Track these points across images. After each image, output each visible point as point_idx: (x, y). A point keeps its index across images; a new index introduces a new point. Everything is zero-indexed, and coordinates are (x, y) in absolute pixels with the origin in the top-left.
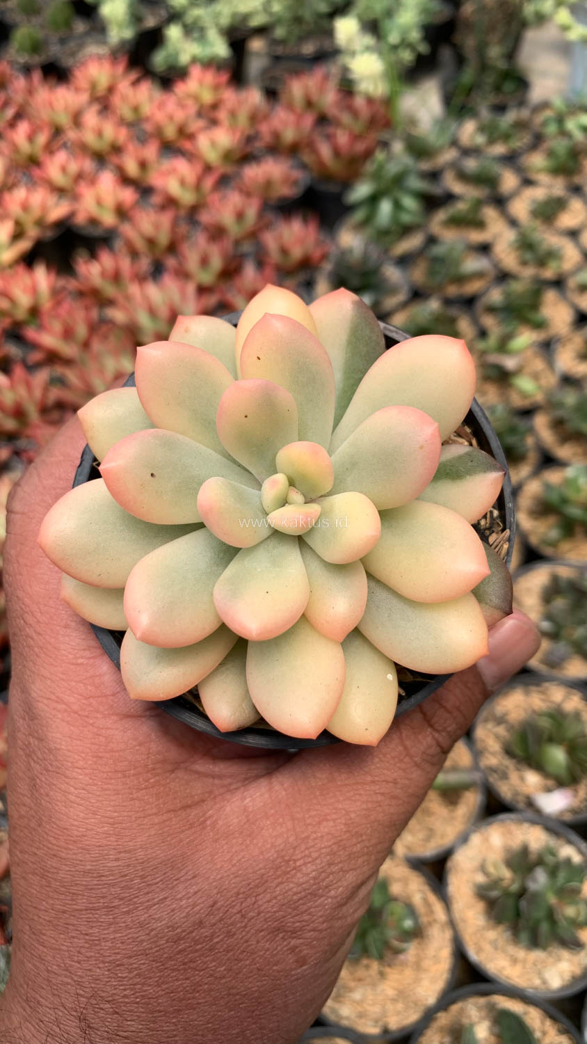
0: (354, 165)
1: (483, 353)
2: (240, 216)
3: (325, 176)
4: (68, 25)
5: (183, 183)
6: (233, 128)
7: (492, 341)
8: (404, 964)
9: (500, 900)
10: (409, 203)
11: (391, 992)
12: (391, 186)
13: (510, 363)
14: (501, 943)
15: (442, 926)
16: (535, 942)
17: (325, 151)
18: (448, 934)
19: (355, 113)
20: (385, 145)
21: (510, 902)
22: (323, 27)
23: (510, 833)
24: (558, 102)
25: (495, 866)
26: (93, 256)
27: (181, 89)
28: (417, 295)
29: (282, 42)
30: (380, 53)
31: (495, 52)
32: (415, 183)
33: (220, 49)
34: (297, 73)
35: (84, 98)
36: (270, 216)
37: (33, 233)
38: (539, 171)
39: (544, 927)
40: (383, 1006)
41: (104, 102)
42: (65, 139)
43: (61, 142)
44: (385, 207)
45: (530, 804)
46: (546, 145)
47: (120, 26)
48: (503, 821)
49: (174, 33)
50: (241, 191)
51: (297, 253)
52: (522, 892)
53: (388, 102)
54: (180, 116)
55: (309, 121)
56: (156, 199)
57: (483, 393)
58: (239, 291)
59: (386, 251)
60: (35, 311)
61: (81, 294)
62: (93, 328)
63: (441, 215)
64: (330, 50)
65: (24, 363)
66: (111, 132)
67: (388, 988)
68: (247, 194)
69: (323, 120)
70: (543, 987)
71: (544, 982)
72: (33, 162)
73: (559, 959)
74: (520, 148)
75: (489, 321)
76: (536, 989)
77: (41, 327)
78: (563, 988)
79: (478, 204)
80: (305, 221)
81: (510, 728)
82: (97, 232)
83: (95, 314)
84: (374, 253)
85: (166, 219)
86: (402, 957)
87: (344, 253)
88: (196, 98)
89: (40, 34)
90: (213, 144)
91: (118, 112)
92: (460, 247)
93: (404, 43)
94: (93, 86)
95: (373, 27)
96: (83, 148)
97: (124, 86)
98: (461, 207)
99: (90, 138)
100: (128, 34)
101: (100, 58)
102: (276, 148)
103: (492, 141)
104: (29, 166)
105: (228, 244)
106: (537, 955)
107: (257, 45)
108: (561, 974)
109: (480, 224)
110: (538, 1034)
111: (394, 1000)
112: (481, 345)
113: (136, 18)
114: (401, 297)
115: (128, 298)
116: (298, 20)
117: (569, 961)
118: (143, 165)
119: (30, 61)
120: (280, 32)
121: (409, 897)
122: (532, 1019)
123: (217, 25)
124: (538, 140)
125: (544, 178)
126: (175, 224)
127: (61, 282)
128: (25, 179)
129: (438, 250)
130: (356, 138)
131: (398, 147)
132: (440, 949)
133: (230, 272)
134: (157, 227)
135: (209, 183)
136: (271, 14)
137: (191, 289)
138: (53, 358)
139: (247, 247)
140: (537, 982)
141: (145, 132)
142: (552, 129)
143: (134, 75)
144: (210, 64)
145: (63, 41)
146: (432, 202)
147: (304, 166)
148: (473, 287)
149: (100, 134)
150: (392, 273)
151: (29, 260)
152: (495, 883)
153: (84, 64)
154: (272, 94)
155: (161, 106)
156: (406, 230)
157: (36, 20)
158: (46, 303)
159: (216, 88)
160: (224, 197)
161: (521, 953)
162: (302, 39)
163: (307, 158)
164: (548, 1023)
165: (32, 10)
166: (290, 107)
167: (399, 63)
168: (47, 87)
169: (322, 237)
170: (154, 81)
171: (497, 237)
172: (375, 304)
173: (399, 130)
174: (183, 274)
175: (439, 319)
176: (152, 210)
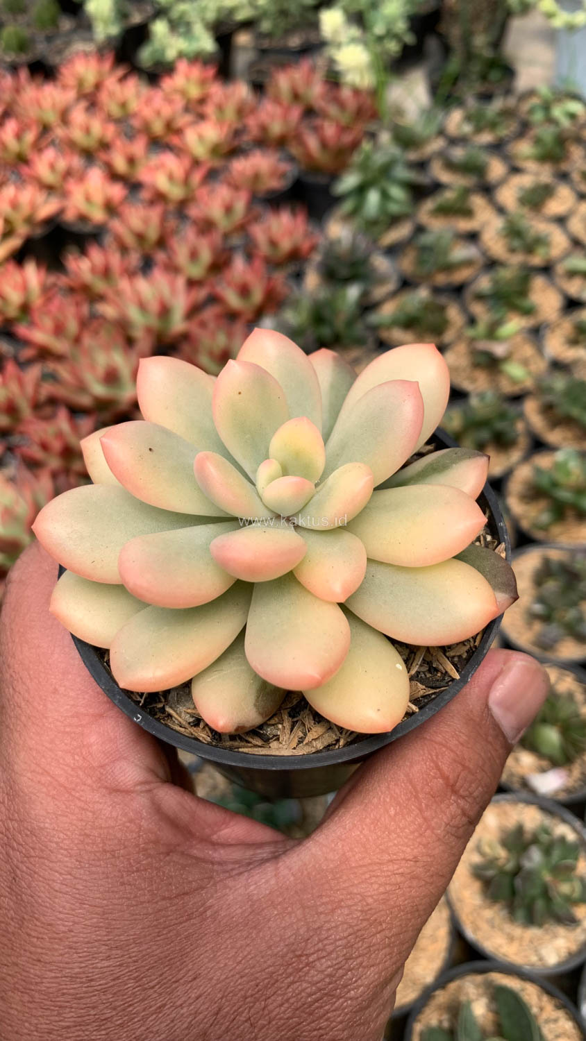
0: (341, 156)
1: (472, 340)
2: (228, 209)
3: (313, 168)
4: (54, 23)
5: (171, 178)
6: (220, 122)
9: (497, 879)
10: (397, 192)
12: (378, 177)
13: (499, 350)
14: (497, 921)
16: (531, 920)
17: (312, 143)
18: (445, 914)
19: (341, 105)
20: (373, 136)
21: (506, 881)
22: (309, 19)
23: (505, 813)
24: (544, 90)
25: (490, 846)
26: (83, 252)
27: (167, 84)
28: (406, 284)
29: (269, 35)
30: (366, 44)
31: (480, 41)
32: (402, 173)
33: (207, 44)
34: (283, 66)
35: (71, 95)
36: (259, 209)
37: (23, 230)
38: (527, 158)
39: (540, 905)
41: (91, 99)
42: (53, 136)
43: (50, 139)
44: (373, 198)
45: (525, 784)
46: (532, 133)
47: (106, 23)
48: (498, 802)
49: (160, 28)
50: (229, 185)
51: (286, 245)
52: (518, 870)
53: (375, 93)
54: (167, 111)
55: (296, 113)
56: (145, 195)
57: (473, 380)
58: (229, 284)
59: (375, 241)
60: (25, 308)
61: (72, 290)
62: (84, 324)
63: (429, 205)
64: (318, 42)
65: (16, 360)
66: (98, 128)
68: (236, 187)
69: (310, 112)
70: (539, 963)
71: (541, 959)
72: (22, 160)
73: (555, 936)
74: (507, 136)
75: (478, 309)
76: (533, 965)
77: (32, 324)
78: (559, 964)
79: (466, 192)
80: (294, 213)
82: (87, 229)
83: (85, 309)
84: (363, 244)
85: (155, 214)
87: (333, 244)
88: (183, 93)
89: (26, 33)
90: (201, 138)
91: (106, 109)
92: (448, 236)
93: (390, 34)
94: (80, 83)
95: (358, 19)
96: (71, 145)
97: (111, 83)
98: (449, 196)
99: (77, 135)
100: (115, 30)
101: (86, 55)
102: (263, 142)
103: (478, 130)
104: (18, 164)
105: (217, 237)
106: (534, 932)
107: (243, 39)
108: (558, 950)
109: (468, 213)
110: (535, 1010)
112: (470, 333)
113: (122, 15)
114: (390, 286)
115: (118, 293)
116: (283, 13)
117: (566, 937)
118: (131, 161)
119: (16, 60)
120: (266, 26)
122: (529, 995)
123: (203, 19)
124: (525, 128)
125: (531, 166)
126: (164, 219)
127: (52, 279)
128: (13, 177)
129: (426, 239)
130: (343, 129)
131: (385, 137)
132: (438, 928)
133: (219, 265)
134: (146, 221)
135: (197, 177)
136: (256, 7)
137: (181, 282)
138: (44, 354)
139: (236, 240)
140: (534, 959)
141: (132, 127)
142: (538, 116)
143: (120, 72)
144: (197, 58)
146: (419, 192)
147: (292, 159)
148: (461, 275)
149: (87, 131)
150: (381, 263)
151: (19, 257)
152: (491, 862)
153: (71, 61)
154: (259, 88)
156: (394, 220)
157: (22, 19)
158: (37, 300)
159: (203, 82)
160: (212, 191)
161: (517, 931)
162: (288, 32)
163: (295, 150)
164: (545, 998)
165: (18, 9)
166: (277, 100)
167: (386, 52)
168: (33, 86)
169: (310, 229)
170: (140, 78)
171: (484, 225)
172: (365, 294)
173: (386, 121)
174: (172, 269)
175: (428, 307)
176: (140, 206)
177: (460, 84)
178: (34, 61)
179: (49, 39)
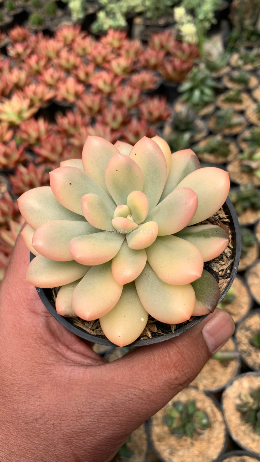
0: (182, 74)
1: (241, 160)
2: (130, 97)
3: (169, 79)
4: (54, 12)
5: (105, 82)
6: (128, 58)
7: (246, 154)
8: (202, 440)
9: (248, 412)
10: (208, 91)
11: (196, 452)
12: (199, 84)
13: (254, 165)
14: (247, 432)
15: (221, 423)
17: (169, 68)
18: (223, 427)
19: (183, 51)
20: (196, 65)
21: (253, 414)
22: (169, 11)
23: (252, 381)
25: (245, 396)
26: (64, 115)
27: (104, 40)
28: (211, 133)
29: (150, 19)
30: (195, 24)
31: (248, 23)
32: (210, 83)
33: (122, 22)
34: (156, 33)
35: (61, 44)
36: (144, 97)
37: (38, 105)
40: (193, 459)
41: (70, 46)
42: (53, 63)
43: (51, 64)
44: (197, 93)
47: (78, 13)
48: (249, 375)
49: (101, 15)
50: (131, 86)
51: (156, 114)
52: (259, 409)
53: (199, 45)
54: (104, 52)
55: (162, 54)
56: (93, 90)
57: (242, 179)
58: (130, 131)
59: (197, 113)
60: (38, 140)
61: (59, 132)
62: (64, 147)
63: (222, 97)
64: (173, 22)
65: (34, 162)
66: (73, 60)
67: (195, 451)
68: (134, 88)
69: (168, 54)
72: (39, 73)
74: (259, 66)
75: (244, 146)
77: (41, 147)
79: (239, 92)
80: (160, 99)
81: (253, 333)
82: (66, 105)
83: (65, 141)
84: (192, 114)
85: (97, 99)
86: (202, 436)
87: (177, 115)
88: (111, 44)
89: (42, 17)
90: (119, 65)
91: (76, 51)
92: (231, 112)
93: (206, 19)
94: (65, 39)
95: (192, 12)
96: (60, 67)
97: (79, 39)
98: (231, 93)
99: (63, 62)
100: (81, 16)
101: (68, 27)
102: (147, 67)
103: (246, 63)
105: (125, 110)
107: (138, 20)
109: (240, 102)
111: (198, 456)
112: (240, 156)
113: (84, 9)
114: (203, 134)
115: (80, 134)
116: (157, 9)
118: (87, 74)
119: (37, 29)
121: (205, 409)
123: (121, 11)
126: (101, 100)
127: (51, 127)
128: (35, 81)
129: (220, 113)
130: (183, 62)
132: (220, 433)
133: (126, 123)
134: (93, 102)
135: (116, 82)
136: (145, 6)
137: (108, 130)
138: (46, 160)
139: (133, 112)
141: (88, 59)
143: (83, 35)
144: (117, 29)
146: (218, 91)
147: (159, 75)
148: (236, 130)
149: (68, 61)
150: (200, 123)
151: (36, 117)
153: (61, 29)
154: (145, 42)
155: (95, 48)
156: (206, 104)
157: (39, 10)
158: (44, 136)
159: (120, 40)
160: (123, 89)
161: (257, 437)
162: (159, 17)
163: (161, 71)
165: (38, 6)
166: (153, 48)
167: (204, 28)
168: (45, 40)
169: (167, 107)
170: (92, 37)
171: (247, 107)
172: (192, 138)
173: (203, 58)
174: (105, 123)
175: (221, 144)
176: (91, 95)
177: (237, 42)
178: (45, 29)
179: (52, 19)
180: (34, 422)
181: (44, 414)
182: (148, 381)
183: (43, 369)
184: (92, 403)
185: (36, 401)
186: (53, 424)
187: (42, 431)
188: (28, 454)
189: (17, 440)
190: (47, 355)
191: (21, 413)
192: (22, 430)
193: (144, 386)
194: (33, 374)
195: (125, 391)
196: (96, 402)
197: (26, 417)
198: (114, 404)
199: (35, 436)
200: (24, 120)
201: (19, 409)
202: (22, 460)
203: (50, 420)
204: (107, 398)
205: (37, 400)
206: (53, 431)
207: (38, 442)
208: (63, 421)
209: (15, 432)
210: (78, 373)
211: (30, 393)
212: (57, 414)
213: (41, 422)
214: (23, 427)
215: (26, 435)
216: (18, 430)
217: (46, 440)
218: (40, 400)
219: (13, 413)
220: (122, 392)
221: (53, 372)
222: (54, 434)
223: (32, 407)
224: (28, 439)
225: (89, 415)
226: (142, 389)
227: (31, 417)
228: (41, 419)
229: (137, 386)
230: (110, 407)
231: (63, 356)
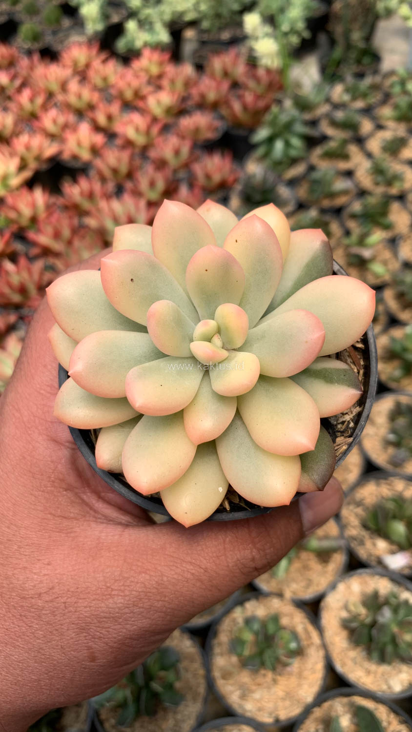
0: (257, 116)
1: (348, 246)
2: (177, 152)
3: (237, 124)
4: (59, 22)
5: (137, 130)
6: (173, 91)
7: (354, 238)
8: (290, 674)
9: (359, 629)
10: (296, 142)
11: (281, 694)
12: (283, 131)
13: (367, 253)
14: (358, 660)
16: (383, 659)
17: (237, 107)
18: (321, 654)
19: (257, 80)
20: (279, 102)
21: (365, 631)
22: (236, 20)
23: (366, 583)
24: (401, 71)
25: (354, 605)
26: (75, 181)
27: (136, 64)
28: (302, 206)
29: (207, 31)
30: (276, 38)
31: (356, 36)
32: (299, 128)
33: (164, 36)
34: (217, 53)
35: (68, 72)
36: (198, 152)
37: (33, 165)
38: (388, 119)
39: (389, 649)
40: (275, 703)
41: (82, 75)
42: (56, 100)
43: (53, 103)
44: (279, 145)
45: (380, 562)
46: (392, 101)
47: (94, 22)
48: (360, 574)
49: (131, 26)
50: (178, 135)
51: (217, 178)
52: (374, 624)
53: (282, 72)
54: (135, 83)
55: (225, 86)
56: (119, 141)
59: (280, 176)
60: (34, 220)
61: (66, 208)
62: (75, 231)
63: (318, 151)
64: (241, 36)
65: (27, 255)
66: (87, 94)
67: (279, 691)
68: (182, 137)
69: (235, 85)
70: (389, 691)
71: (390, 687)
72: (34, 116)
73: (400, 671)
74: (375, 103)
75: (352, 225)
76: (383, 692)
77: (38, 231)
78: (403, 692)
79: (345, 143)
80: (223, 155)
81: (366, 509)
82: (77, 165)
83: (76, 221)
84: (271, 178)
85: (125, 155)
86: (289, 669)
87: (250, 178)
88: (147, 71)
89: (38, 29)
90: (159, 102)
91: (93, 81)
92: (332, 172)
93: (293, 31)
94: (75, 64)
95: (271, 20)
96: (68, 107)
97: (97, 64)
99: (72, 99)
100: (100, 27)
101: (80, 44)
102: (202, 105)
103: (354, 98)
104: (30, 120)
105: (169, 172)
106: (385, 668)
107: (189, 34)
108: (402, 682)
109: (345, 157)
110: (384, 724)
111: (283, 699)
112: (346, 241)
113: (105, 16)
114: (289, 208)
115: (98, 210)
116: (218, 16)
117: (407, 672)
118: (110, 118)
119: (31, 47)
120: (205, 24)
121: (294, 627)
122: (380, 713)
123: (162, 20)
124: (387, 98)
125: (391, 124)
126: (132, 158)
127: (53, 200)
128: (28, 129)
129: (316, 175)
130: (258, 97)
131: (288, 103)
132: (316, 663)
133: (170, 192)
134: (119, 160)
135: (155, 130)
136: (199, 12)
137: (143, 203)
138: (46, 252)
139: (182, 175)
140: (384, 687)
141: (111, 95)
142: (397, 89)
143: (103, 56)
144: (157, 47)
145: (54, 33)
146: (311, 142)
147: (222, 118)
148: (340, 201)
149: (79, 96)
150: (284, 191)
151: (29, 185)
152: (355, 617)
153: (69, 48)
154: (200, 68)
156: (294, 161)
157: (36, 19)
158: (42, 214)
159: (161, 64)
160: (166, 139)
161: (373, 667)
162: (221, 29)
163: (224, 112)
164: (392, 716)
165: (33, 11)
166: (213, 76)
167: (289, 44)
168: (43, 65)
169: (234, 167)
170: (118, 60)
171: (357, 165)
173: (289, 92)
174: (137, 194)
175: (317, 223)
176: (116, 149)
177: (341, 66)
178: (44, 48)
180: (36, 598)
181: (53, 588)
182: (214, 557)
183: (60, 524)
184: (128, 578)
185: (43, 569)
186: (65, 603)
187: (46, 610)
188: (18, 641)
189: (5, 621)
190: (69, 504)
191: (16, 582)
192: (15, 607)
193: (207, 563)
194: (44, 529)
195: (179, 566)
196: (134, 577)
197: (24, 590)
198: (162, 584)
199: (33, 617)
200: (11, 190)
201: (14, 577)
202: (9, 649)
203: (60, 597)
204: (152, 573)
205: (44, 567)
206: (64, 612)
207: (37, 626)
208: (81, 599)
209: (4, 609)
210: (112, 534)
211: (36, 556)
212: (72, 589)
213: (47, 598)
214: (17, 604)
215: (21, 615)
216: (8, 606)
217: (51, 624)
218: (49, 567)
219: (5, 582)
220: (174, 568)
221: (75, 530)
222: (65, 617)
223: (36, 576)
224: (22, 620)
225: (122, 594)
226: (203, 567)
227: (31, 589)
228: (47, 594)
229: (198, 561)
230: (154, 587)
231: (91, 508)
